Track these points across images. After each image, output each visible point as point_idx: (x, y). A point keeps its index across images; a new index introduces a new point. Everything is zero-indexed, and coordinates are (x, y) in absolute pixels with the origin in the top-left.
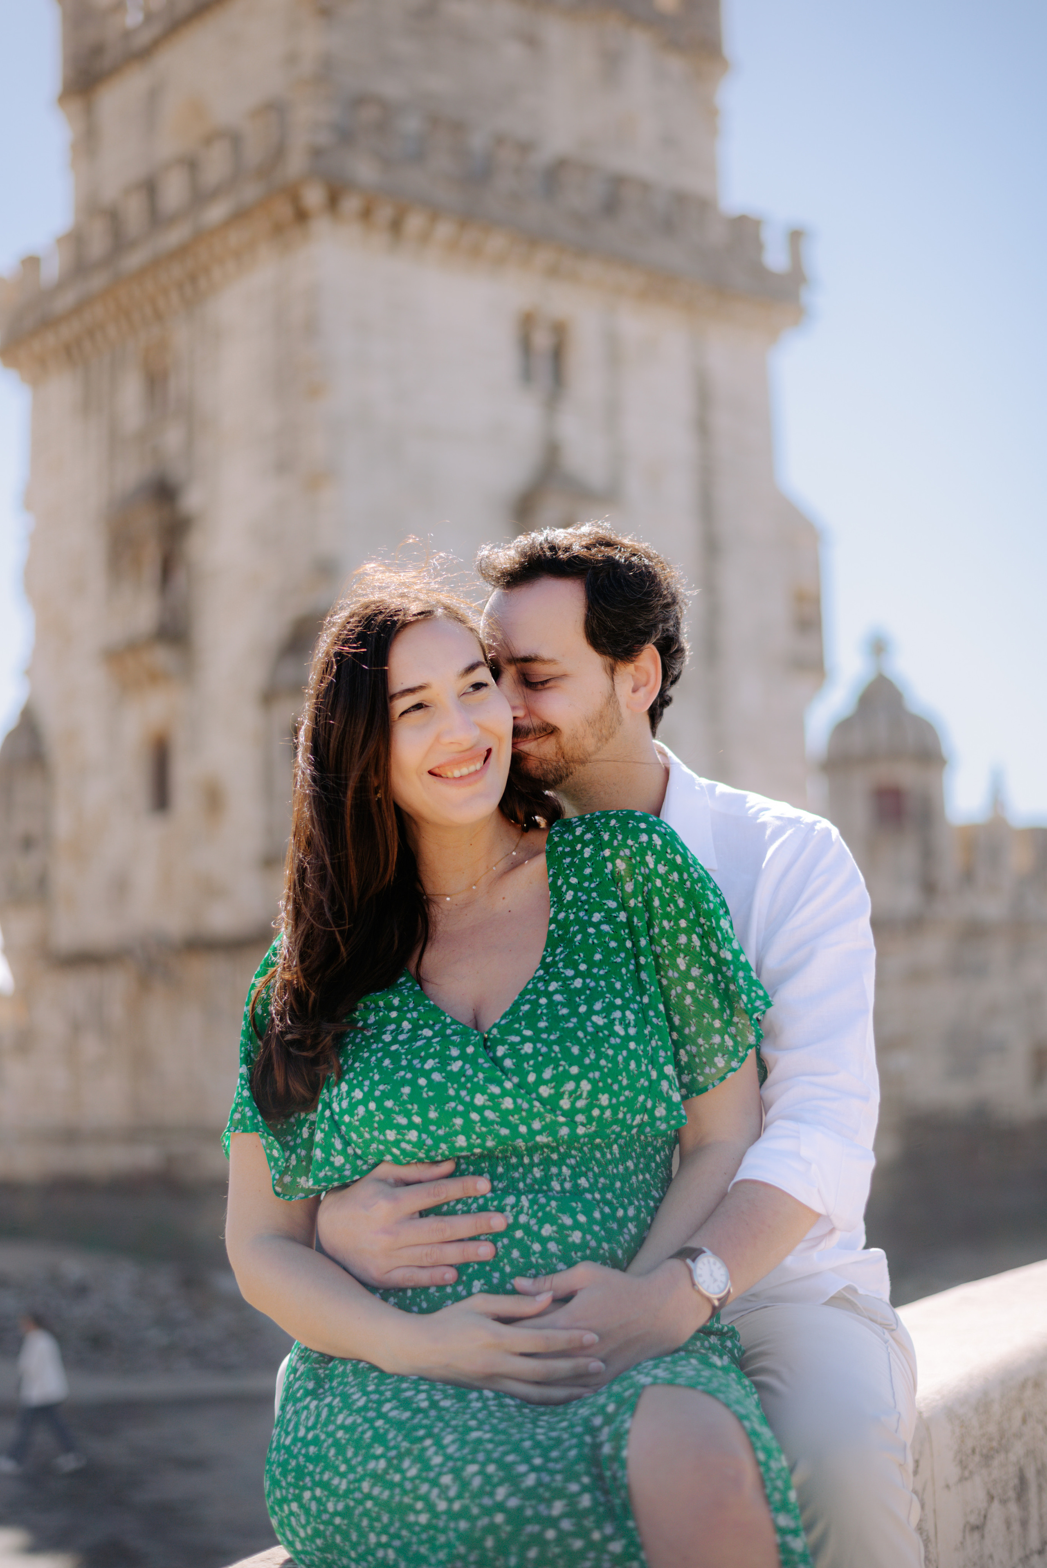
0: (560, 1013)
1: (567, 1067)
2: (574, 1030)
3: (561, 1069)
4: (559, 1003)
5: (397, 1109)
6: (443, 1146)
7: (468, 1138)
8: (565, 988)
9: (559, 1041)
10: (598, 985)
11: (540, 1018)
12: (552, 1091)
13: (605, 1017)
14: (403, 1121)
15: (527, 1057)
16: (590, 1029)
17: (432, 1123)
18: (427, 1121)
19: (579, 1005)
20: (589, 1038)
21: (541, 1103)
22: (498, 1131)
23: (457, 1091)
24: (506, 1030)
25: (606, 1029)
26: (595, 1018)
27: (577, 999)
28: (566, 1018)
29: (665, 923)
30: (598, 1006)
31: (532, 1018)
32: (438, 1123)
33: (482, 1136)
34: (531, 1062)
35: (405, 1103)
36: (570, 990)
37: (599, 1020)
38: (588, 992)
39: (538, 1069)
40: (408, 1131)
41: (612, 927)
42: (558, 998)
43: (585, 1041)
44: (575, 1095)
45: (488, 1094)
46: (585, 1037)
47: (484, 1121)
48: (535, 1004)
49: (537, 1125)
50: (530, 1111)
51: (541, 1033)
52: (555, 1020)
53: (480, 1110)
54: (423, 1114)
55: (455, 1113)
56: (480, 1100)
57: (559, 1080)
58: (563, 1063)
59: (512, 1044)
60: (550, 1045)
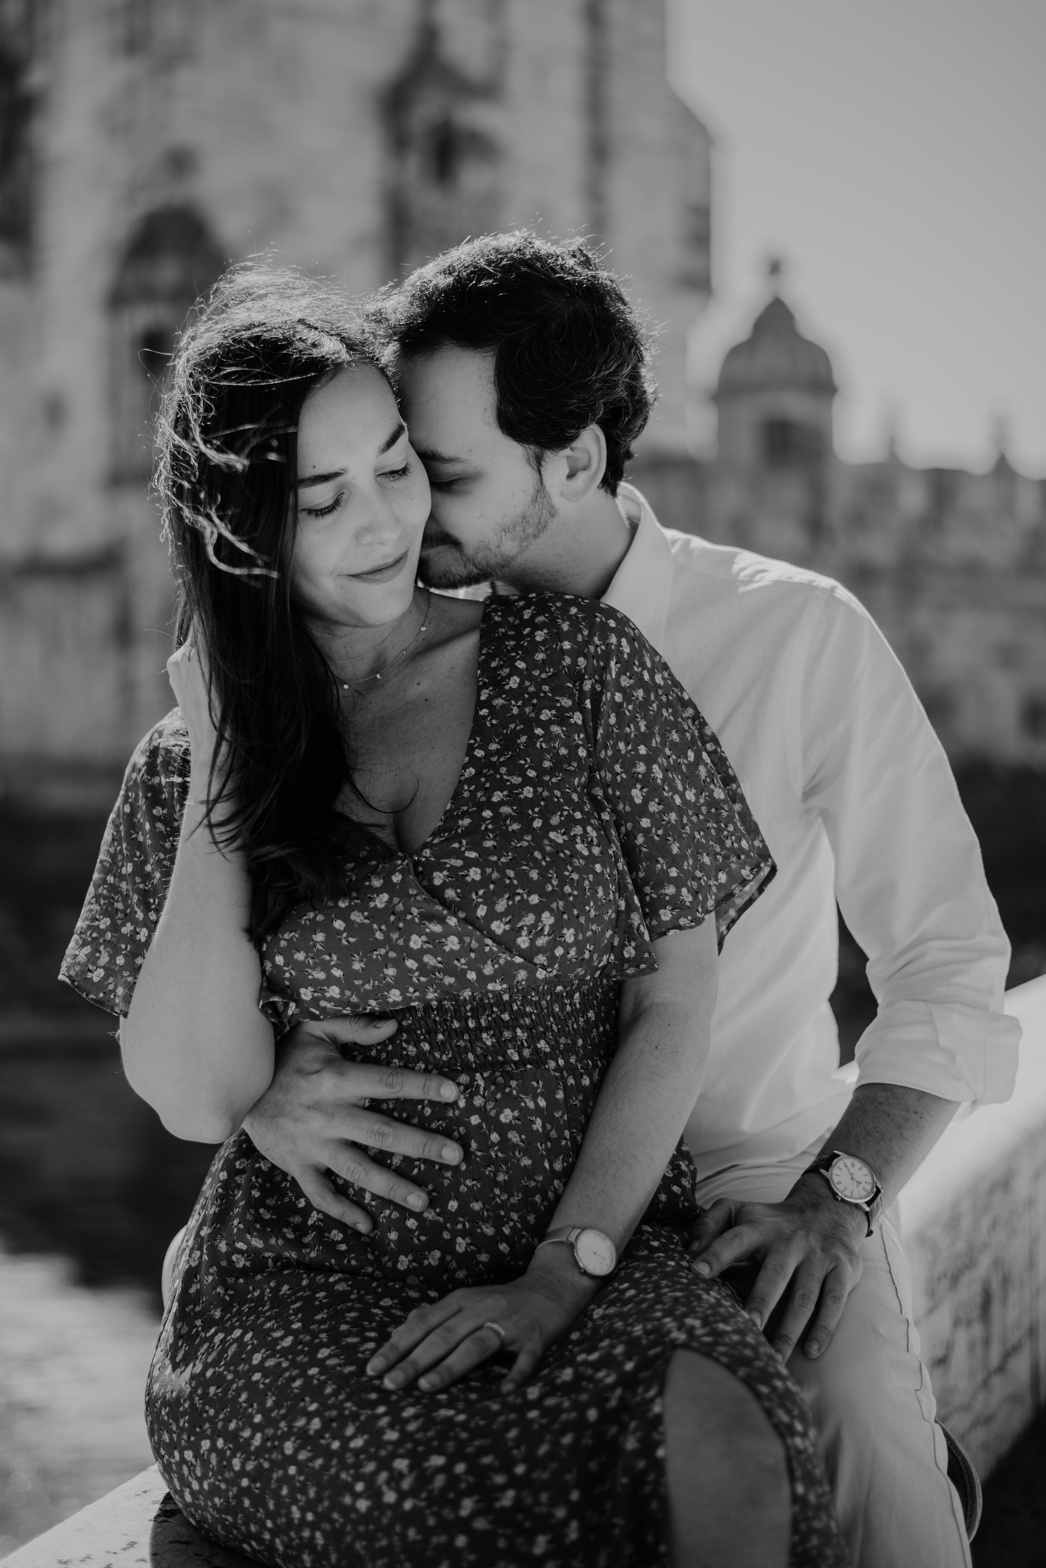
0: (510, 829)
1: (525, 896)
2: (530, 850)
3: (518, 898)
4: (508, 816)
5: (311, 961)
6: (373, 1003)
7: (404, 992)
8: (513, 799)
10: (553, 795)
11: (484, 835)
12: (507, 927)
13: (564, 834)
14: (321, 975)
15: (475, 886)
16: (548, 849)
17: (356, 975)
18: (350, 974)
19: (533, 819)
20: (548, 859)
21: (494, 941)
22: (441, 980)
23: (387, 934)
24: (444, 852)
25: (567, 849)
26: (552, 835)
27: (530, 812)
29: (621, 746)
30: (555, 820)
31: (474, 835)
32: (364, 975)
33: (421, 988)
34: (481, 892)
35: (320, 953)
36: (520, 800)
37: (557, 837)
38: (542, 803)
39: (489, 900)
40: (328, 987)
41: (564, 729)
42: (505, 810)
43: (544, 863)
44: (535, 931)
45: (427, 934)
46: (544, 858)
47: (423, 969)
48: (478, 819)
49: (488, 970)
50: (480, 951)
51: (490, 855)
52: (505, 838)
53: (417, 955)
54: (344, 965)
55: (386, 962)
56: (416, 942)
57: (515, 913)
58: (520, 891)
59: (453, 870)
60: (502, 869)
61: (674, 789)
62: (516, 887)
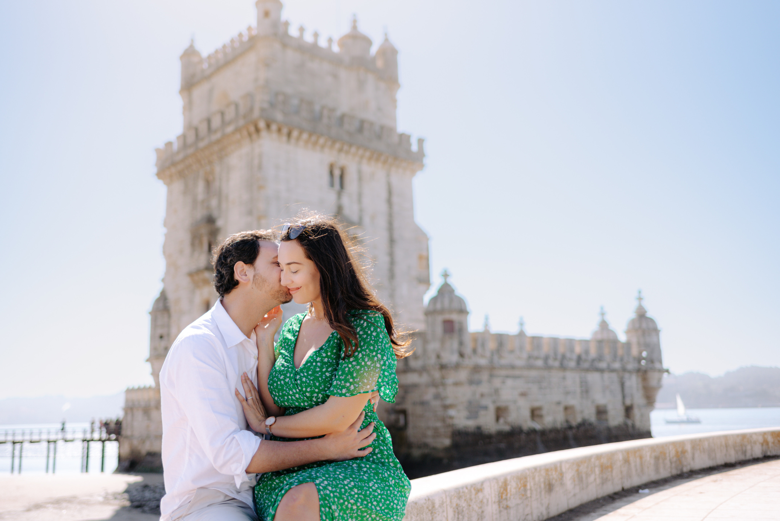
1: (314, 389)
2: (318, 377)
3: (312, 389)
12: (310, 395)
28: (317, 372)
36: (323, 362)
39: (306, 388)
42: (318, 364)
43: (321, 381)
46: (321, 380)
58: (313, 387)
59: (301, 376)
60: (310, 380)
62: (312, 386)
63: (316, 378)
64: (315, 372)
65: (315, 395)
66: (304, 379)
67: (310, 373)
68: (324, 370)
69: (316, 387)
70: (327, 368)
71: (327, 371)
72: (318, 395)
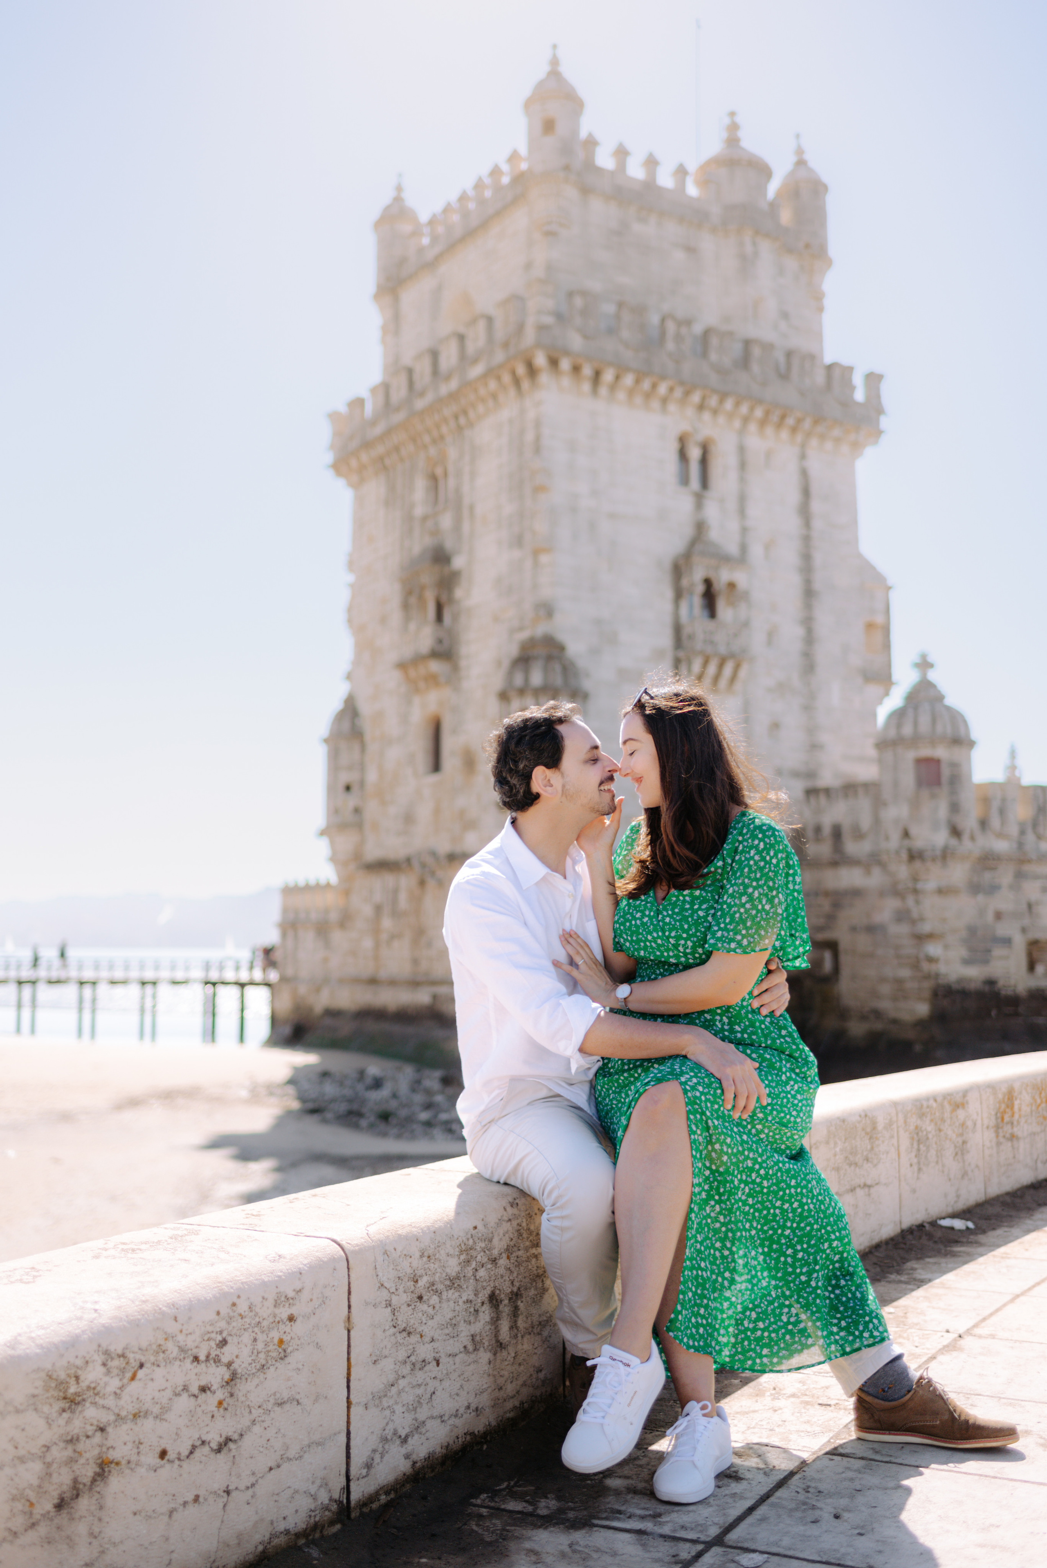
2: (688, 917)
9: (680, 921)
28: (686, 910)
33: (650, 953)
49: (671, 954)
60: (676, 921)
61: (760, 902)
63: (685, 919)
64: (683, 909)
65: (682, 942)
66: (667, 920)
67: (677, 910)
68: (696, 907)
69: (684, 931)
70: (701, 904)
71: (700, 909)
72: (686, 943)
